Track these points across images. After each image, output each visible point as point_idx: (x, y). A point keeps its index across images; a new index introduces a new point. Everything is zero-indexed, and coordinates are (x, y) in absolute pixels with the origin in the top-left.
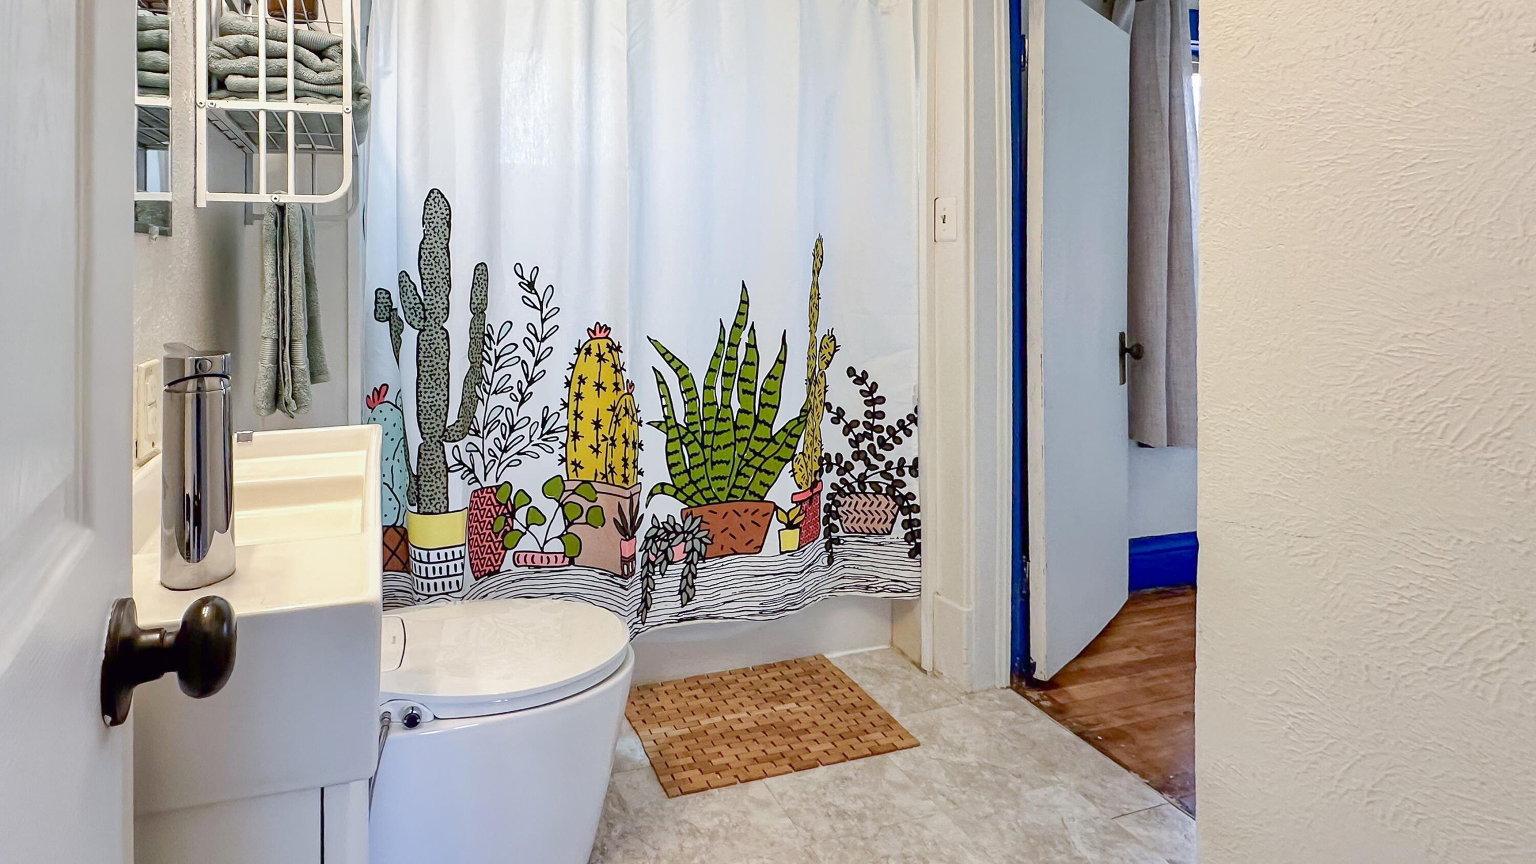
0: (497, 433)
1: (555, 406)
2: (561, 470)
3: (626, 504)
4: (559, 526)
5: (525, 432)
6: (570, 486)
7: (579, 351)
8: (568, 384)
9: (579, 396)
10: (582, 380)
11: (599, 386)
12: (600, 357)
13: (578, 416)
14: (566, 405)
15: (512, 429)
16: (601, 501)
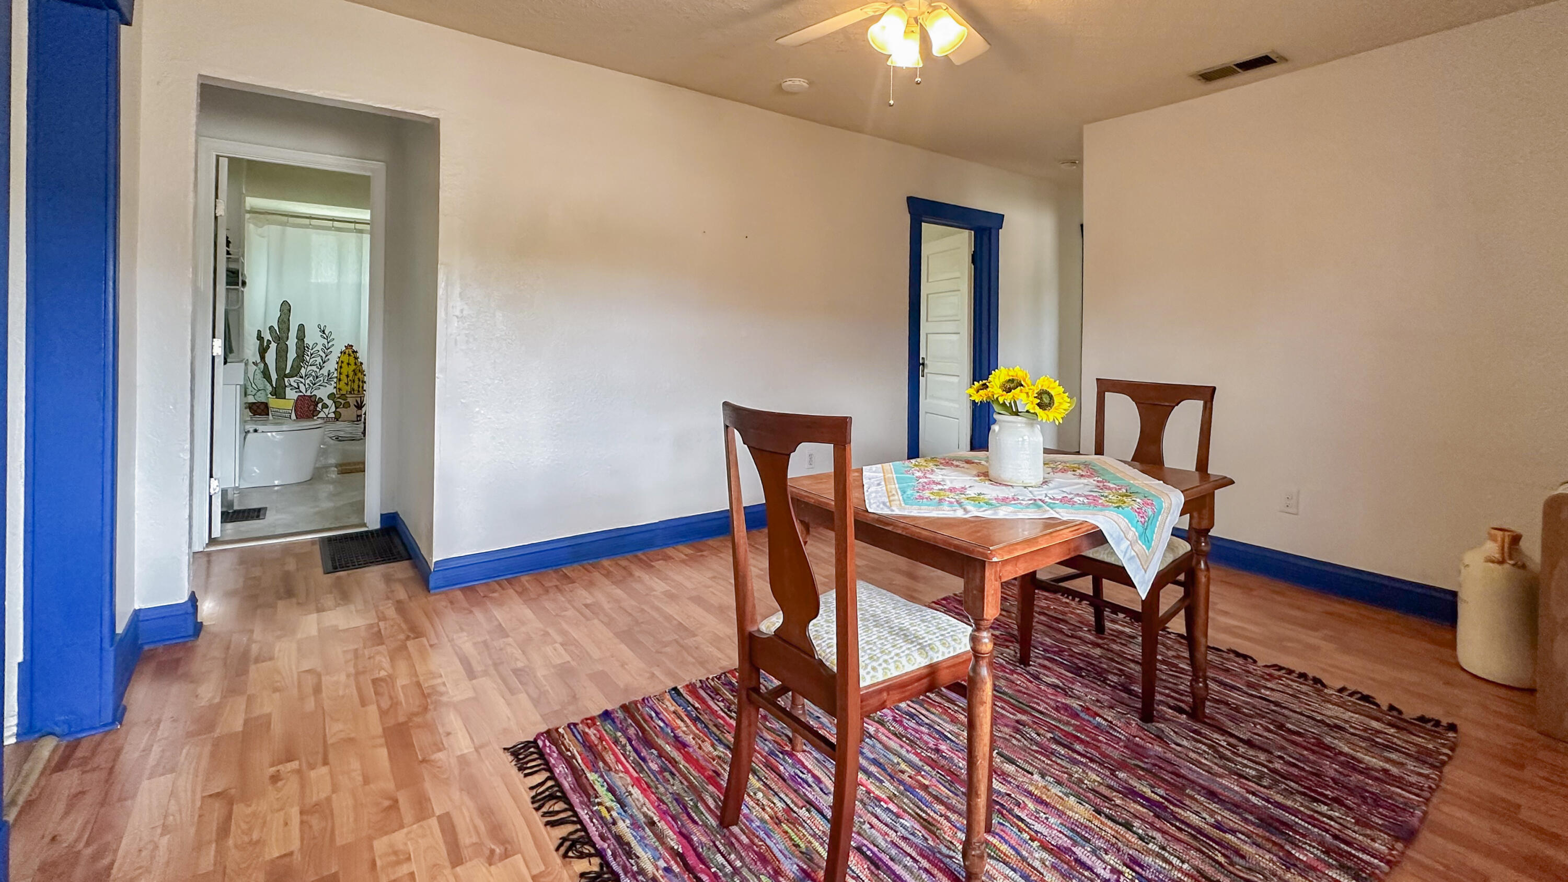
0: (311, 378)
1: (332, 370)
2: (334, 391)
3: (359, 400)
4: (333, 409)
5: (322, 379)
6: (337, 396)
7: (341, 353)
8: (337, 363)
9: (341, 367)
10: (342, 362)
11: (348, 364)
12: (349, 355)
13: (340, 374)
14: (336, 370)
15: (317, 377)
16: (349, 400)
